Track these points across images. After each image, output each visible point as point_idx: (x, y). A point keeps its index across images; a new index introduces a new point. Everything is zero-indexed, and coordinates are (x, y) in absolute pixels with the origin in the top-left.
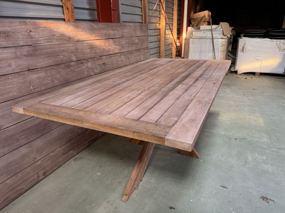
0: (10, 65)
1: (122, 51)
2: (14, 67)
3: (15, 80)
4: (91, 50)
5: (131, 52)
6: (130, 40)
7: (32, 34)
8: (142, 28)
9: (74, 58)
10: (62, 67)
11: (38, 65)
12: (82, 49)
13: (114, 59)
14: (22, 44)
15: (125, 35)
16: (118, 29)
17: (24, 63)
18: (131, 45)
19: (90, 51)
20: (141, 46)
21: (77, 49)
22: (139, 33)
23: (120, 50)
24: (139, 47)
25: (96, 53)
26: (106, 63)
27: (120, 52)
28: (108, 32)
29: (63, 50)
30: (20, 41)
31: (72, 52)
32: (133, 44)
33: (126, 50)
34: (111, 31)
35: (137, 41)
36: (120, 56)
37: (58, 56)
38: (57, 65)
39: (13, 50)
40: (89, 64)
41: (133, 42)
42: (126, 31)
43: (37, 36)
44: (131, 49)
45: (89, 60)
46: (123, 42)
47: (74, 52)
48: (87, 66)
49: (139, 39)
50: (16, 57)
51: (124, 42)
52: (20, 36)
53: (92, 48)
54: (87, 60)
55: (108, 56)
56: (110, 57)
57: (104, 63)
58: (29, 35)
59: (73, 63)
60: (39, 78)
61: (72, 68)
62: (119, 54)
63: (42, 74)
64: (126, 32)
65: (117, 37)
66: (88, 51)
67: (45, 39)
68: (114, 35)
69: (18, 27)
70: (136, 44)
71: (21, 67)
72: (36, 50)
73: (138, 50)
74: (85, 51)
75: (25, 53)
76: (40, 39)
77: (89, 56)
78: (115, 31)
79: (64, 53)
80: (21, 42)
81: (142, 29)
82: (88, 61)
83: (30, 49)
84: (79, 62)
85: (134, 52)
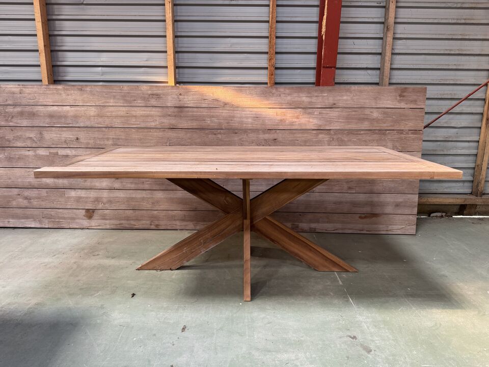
0: (154, 121)
2: (157, 123)
3: (155, 134)
4: (254, 120)
5: (351, 132)
7: (181, 97)
8: (405, 94)
9: (225, 126)
10: (206, 132)
12: (240, 118)
14: (169, 105)
15: (342, 104)
17: (167, 121)
19: (252, 121)
21: (232, 117)
22: (389, 103)
24: (384, 126)
25: (263, 124)
26: (280, 139)
28: (296, 99)
29: (213, 116)
30: (168, 102)
31: (225, 119)
32: (363, 119)
34: (304, 98)
35: (377, 115)
37: (204, 120)
38: (202, 129)
39: (159, 109)
41: (362, 116)
43: (186, 100)
45: (249, 131)
47: (227, 120)
49: (385, 113)
50: (162, 116)
52: (170, 99)
53: (257, 118)
55: (288, 132)
57: (275, 139)
58: (178, 98)
61: (219, 136)
63: (182, 135)
65: (318, 106)
66: (250, 120)
67: (193, 103)
69: (169, 91)
71: (163, 124)
75: (170, 113)
76: (189, 102)
77: (250, 126)
78: (315, 98)
81: (402, 96)
82: (246, 132)
84: (231, 131)
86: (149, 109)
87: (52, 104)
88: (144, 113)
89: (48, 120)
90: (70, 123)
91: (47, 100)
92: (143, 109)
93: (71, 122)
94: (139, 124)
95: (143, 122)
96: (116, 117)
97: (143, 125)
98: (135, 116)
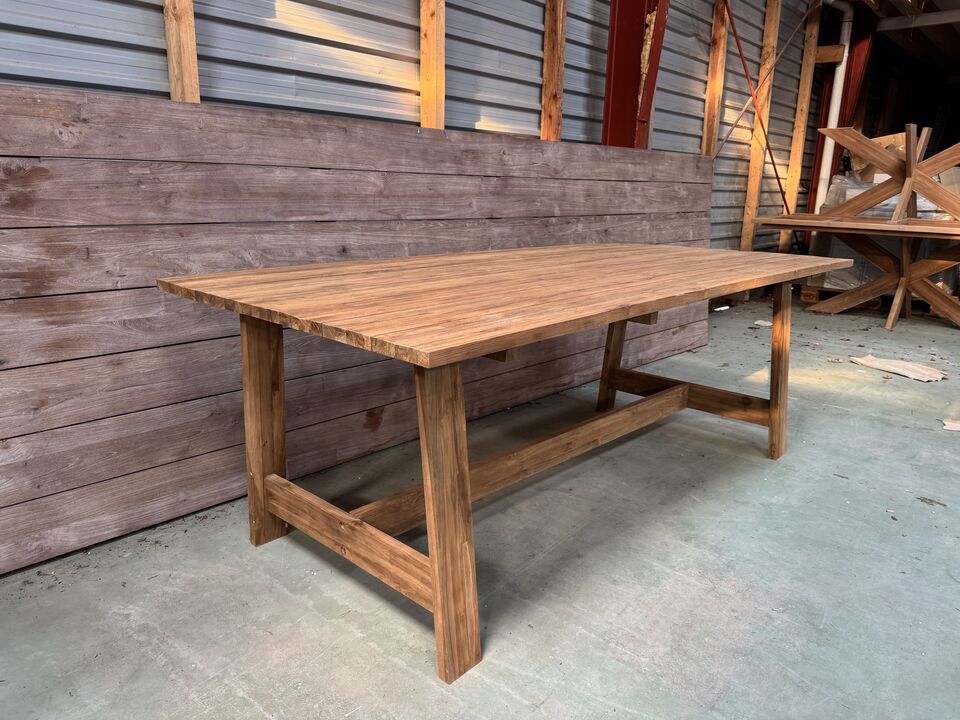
0: (470, 205)
1: (647, 210)
2: (475, 208)
3: (473, 230)
4: (587, 200)
5: (665, 217)
6: (667, 189)
7: (506, 158)
8: (700, 165)
9: (557, 212)
10: (536, 223)
11: (505, 212)
12: (573, 196)
13: (626, 226)
14: (490, 173)
15: (659, 176)
16: (646, 162)
17: (489, 205)
18: (668, 200)
19: (584, 201)
20: (692, 207)
21: (564, 194)
22: (689, 176)
23: (643, 208)
24: (687, 206)
25: (595, 207)
26: (611, 230)
27: (641, 211)
28: (623, 166)
29: (543, 193)
30: (488, 167)
31: (556, 199)
32: (673, 198)
33: (656, 210)
34: (630, 165)
35: (683, 193)
36: (641, 220)
37: (534, 201)
38: (531, 217)
39: (477, 181)
40: (580, 227)
41: (673, 194)
42: (660, 167)
43: (510, 162)
44: (668, 208)
45: (582, 218)
46: (652, 192)
47: (558, 200)
48: (576, 230)
49: (688, 189)
50: (480, 194)
51: (653, 190)
52: (490, 160)
53: (589, 196)
54: (578, 217)
55: (617, 218)
56: (620, 220)
57: (606, 231)
58: (501, 159)
59: (553, 219)
60: (501, 235)
61: (551, 229)
62: (639, 217)
63: (506, 230)
64: (662, 171)
65: (641, 179)
66: (582, 200)
67: (520, 169)
68: (635, 174)
69: (490, 145)
70: (681, 200)
71: (483, 211)
72: (505, 186)
73: (683, 215)
74: (576, 199)
75: (491, 189)
76: (514, 168)
77: (582, 210)
78: (638, 167)
79: (543, 198)
80: (490, 169)
81: (698, 167)
82: (578, 221)
83: (500, 182)
84: (564, 219)
85: (673, 216)
86: (463, 180)
87: (281, 162)
88: (456, 188)
89: (275, 205)
90: (326, 213)
91: (270, 152)
92: (455, 179)
93: (328, 210)
94: (449, 212)
95: (455, 207)
96: (413, 197)
97: (454, 214)
98: (442, 196)
